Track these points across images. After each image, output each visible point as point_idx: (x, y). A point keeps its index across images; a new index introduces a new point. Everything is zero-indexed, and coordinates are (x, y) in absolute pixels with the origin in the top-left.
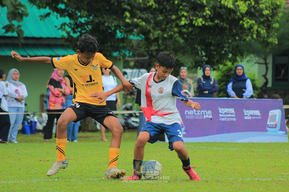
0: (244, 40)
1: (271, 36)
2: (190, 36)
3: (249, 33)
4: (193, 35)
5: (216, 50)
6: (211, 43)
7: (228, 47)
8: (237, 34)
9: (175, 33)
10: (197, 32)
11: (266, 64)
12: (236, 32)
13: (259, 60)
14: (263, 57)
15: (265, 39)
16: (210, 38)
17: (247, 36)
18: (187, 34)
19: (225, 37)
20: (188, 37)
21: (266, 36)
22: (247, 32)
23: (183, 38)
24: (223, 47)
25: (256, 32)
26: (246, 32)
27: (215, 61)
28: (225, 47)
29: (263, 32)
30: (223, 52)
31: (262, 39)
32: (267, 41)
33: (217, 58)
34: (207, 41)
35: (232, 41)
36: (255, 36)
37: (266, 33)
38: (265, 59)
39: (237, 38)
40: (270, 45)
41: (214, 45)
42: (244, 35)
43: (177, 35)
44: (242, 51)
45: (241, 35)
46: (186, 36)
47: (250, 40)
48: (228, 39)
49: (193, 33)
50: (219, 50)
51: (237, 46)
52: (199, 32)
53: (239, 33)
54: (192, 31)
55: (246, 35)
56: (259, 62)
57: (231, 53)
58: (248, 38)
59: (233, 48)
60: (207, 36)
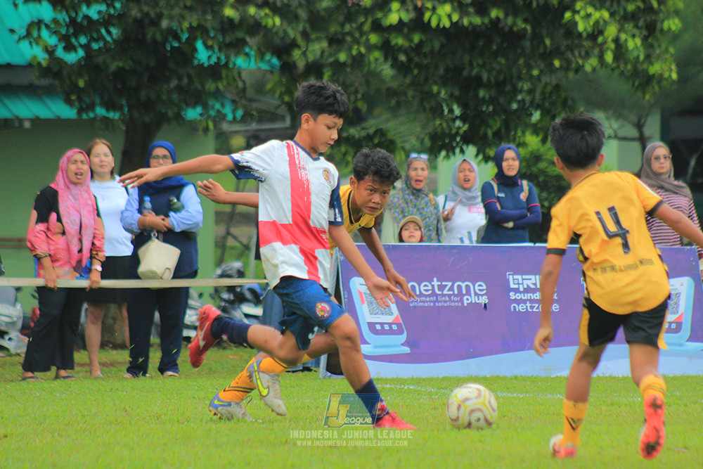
0: (579, 69)
1: (658, 57)
2: (416, 59)
3: (593, 48)
4: (425, 55)
5: (492, 101)
6: (478, 78)
7: (531, 91)
8: (556, 52)
9: (370, 48)
10: (437, 46)
11: (643, 140)
12: (551, 44)
13: (621, 127)
14: (634, 118)
15: (640, 67)
16: (475, 64)
17: (587, 55)
18: (406, 52)
19: (521, 61)
20: (410, 60)
21: (642, 57)
22: (587, 44)
23: (396, 64)
24: (515, 91)
25: (612, 46)
26: (583, 46)
27: (490, 133)
28: (521, 91)
29: (634, 44)
30: (515, 106)
31: (629, 67)
32: (646, 71)
33: (496, 124)
34: (465, 73)
35: (541, 72)
36: (609, 57)
37: (642, 49)
38: (639, 126)
39: (557, 63)
40: (655, 83)
41: (488, 86)
42: (576, 53)
43: (377, 54)
44: (570, 102)
45: (569, 55)
46: (403, 58)
47: (594, 69)
48: (530, 68)
49: (426, 49)
50: (502, 100)
51: (557, 87)
52: (442, 46)
53: (563, 48)
54: (421, 43)
55: (583, 53)
56: (622, 133)
57: (537, 108)
58: (591, 64)
59: (543, 93)
60: (467, 58)
